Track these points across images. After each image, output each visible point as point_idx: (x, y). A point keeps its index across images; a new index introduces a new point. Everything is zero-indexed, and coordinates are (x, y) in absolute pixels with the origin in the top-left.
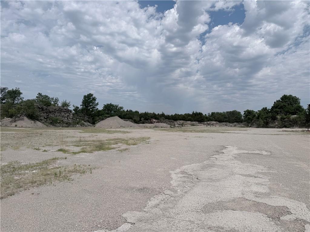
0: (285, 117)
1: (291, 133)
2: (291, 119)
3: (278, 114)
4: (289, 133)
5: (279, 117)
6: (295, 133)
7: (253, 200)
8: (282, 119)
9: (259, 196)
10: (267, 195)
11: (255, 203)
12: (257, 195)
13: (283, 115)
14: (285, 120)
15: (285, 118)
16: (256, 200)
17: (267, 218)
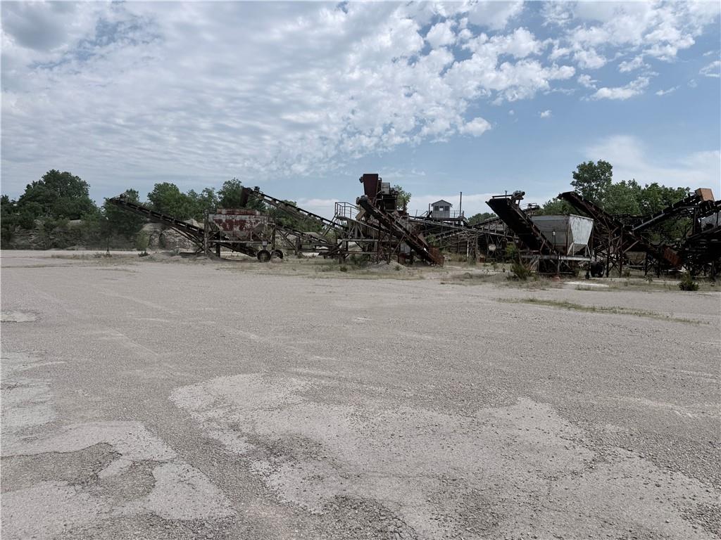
0: (54, 223)
1: (73, 261)
2: (70, 229)
3: (36, 215)
4: (69, 261)
5: (39, 222)
6: (81, 261)
7: (20, 453)
8: (48, 228)
9: (34, 436)
10: (54, 427)
11: (28, 459)
12: (28, 435)
13: (51, 218)
14: (54, 230)
15: (54, 227)
16: (28, 452)
17: (67, 488)
